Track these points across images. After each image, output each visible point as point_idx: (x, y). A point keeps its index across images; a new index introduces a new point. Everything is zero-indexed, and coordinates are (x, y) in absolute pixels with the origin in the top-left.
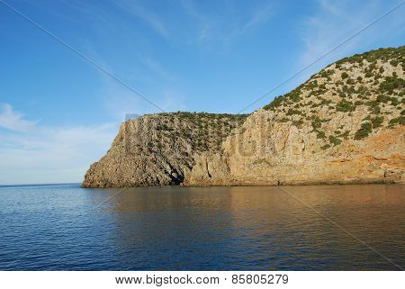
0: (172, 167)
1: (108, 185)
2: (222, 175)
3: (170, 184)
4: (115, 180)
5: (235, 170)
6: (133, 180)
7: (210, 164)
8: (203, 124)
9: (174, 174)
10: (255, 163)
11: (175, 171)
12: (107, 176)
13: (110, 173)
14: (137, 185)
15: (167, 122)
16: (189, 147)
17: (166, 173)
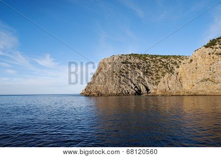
0: (134, 85)
1: (99, 95)
2: (178, 89)
3: (135, 95)
4: (103, 92)
5: (186, 86)
6: (115, 92)
7: (170, 82)
8: (147, 61)
9: (136, 89)
10: (202, 81)
11: (136, 87)
12: (98, 90)
13: (101, 88)
14: (117, 95)
15: (127, 59)
16: (141, 73)
17: (132, 88)
